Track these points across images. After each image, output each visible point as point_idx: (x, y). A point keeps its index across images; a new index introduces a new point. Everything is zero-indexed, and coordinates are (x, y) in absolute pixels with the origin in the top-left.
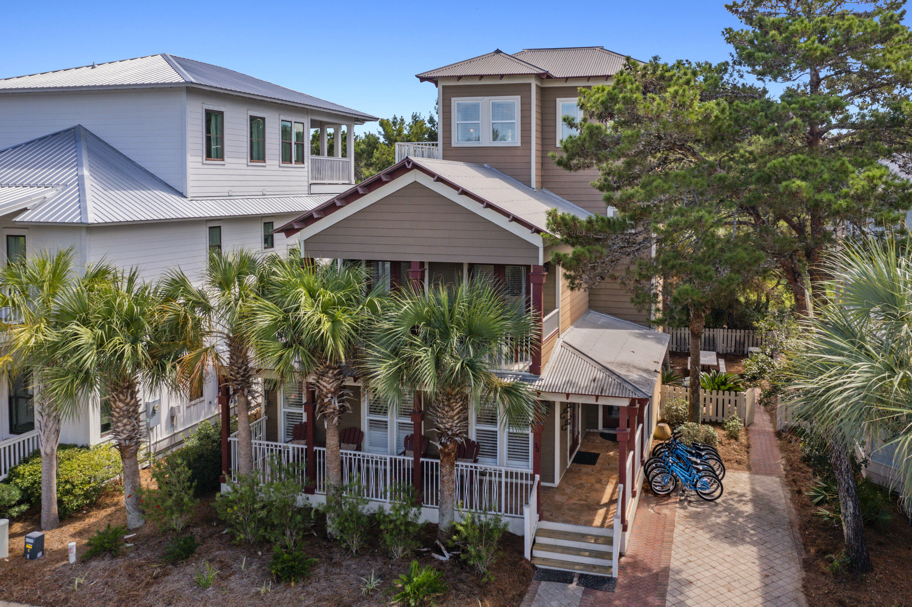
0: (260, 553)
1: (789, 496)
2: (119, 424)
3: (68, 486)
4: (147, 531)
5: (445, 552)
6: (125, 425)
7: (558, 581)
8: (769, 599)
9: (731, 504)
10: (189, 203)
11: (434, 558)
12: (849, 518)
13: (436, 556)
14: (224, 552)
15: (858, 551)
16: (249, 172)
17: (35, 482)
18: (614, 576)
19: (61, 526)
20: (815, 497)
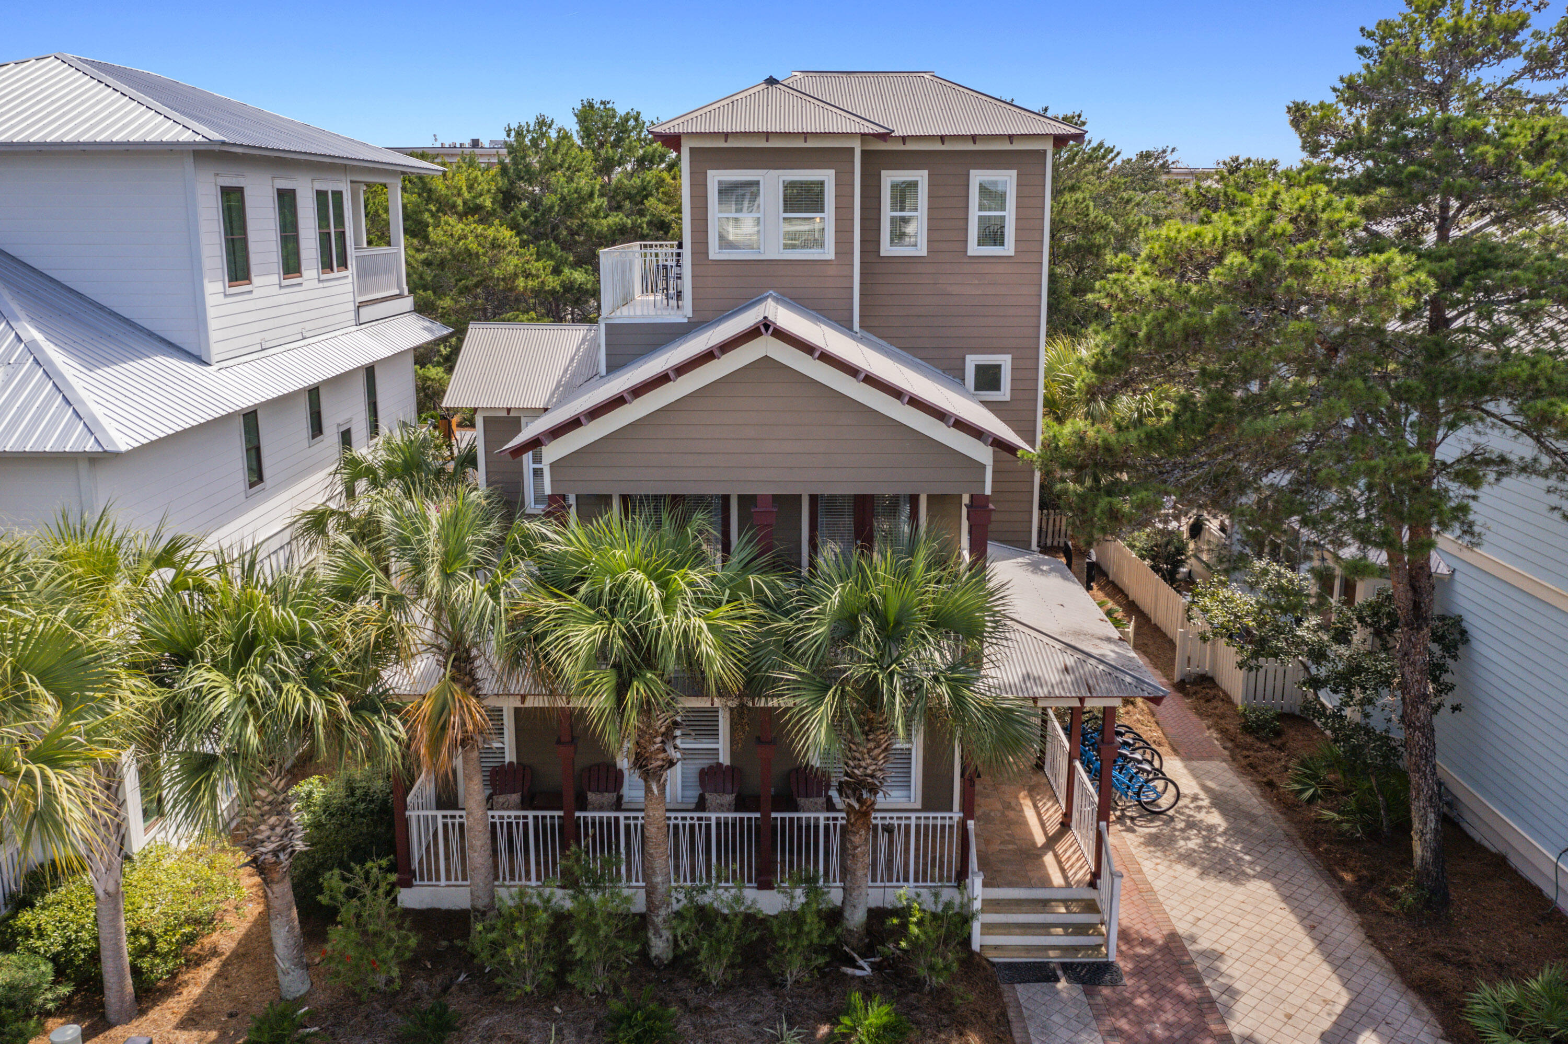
0: (557, 1009)
1: (1258, 792)
2: (262, 827)
3: (144, 941)
4: (322, 998)
5: (861, 962)
6: (273, 828)
7: (1038, 980)
8: (1338, 963)
9: (1190, 816)
10: (217, 374)
11: (845, 974)
12: (1428, 836)
13: (850, 971)
14: (496, 1018)
15: (1437, 878)
16: (283, 299)
17: (70, 942)
18: (1110, 960)
19: (142, 1012)
20: (1301, 792)
